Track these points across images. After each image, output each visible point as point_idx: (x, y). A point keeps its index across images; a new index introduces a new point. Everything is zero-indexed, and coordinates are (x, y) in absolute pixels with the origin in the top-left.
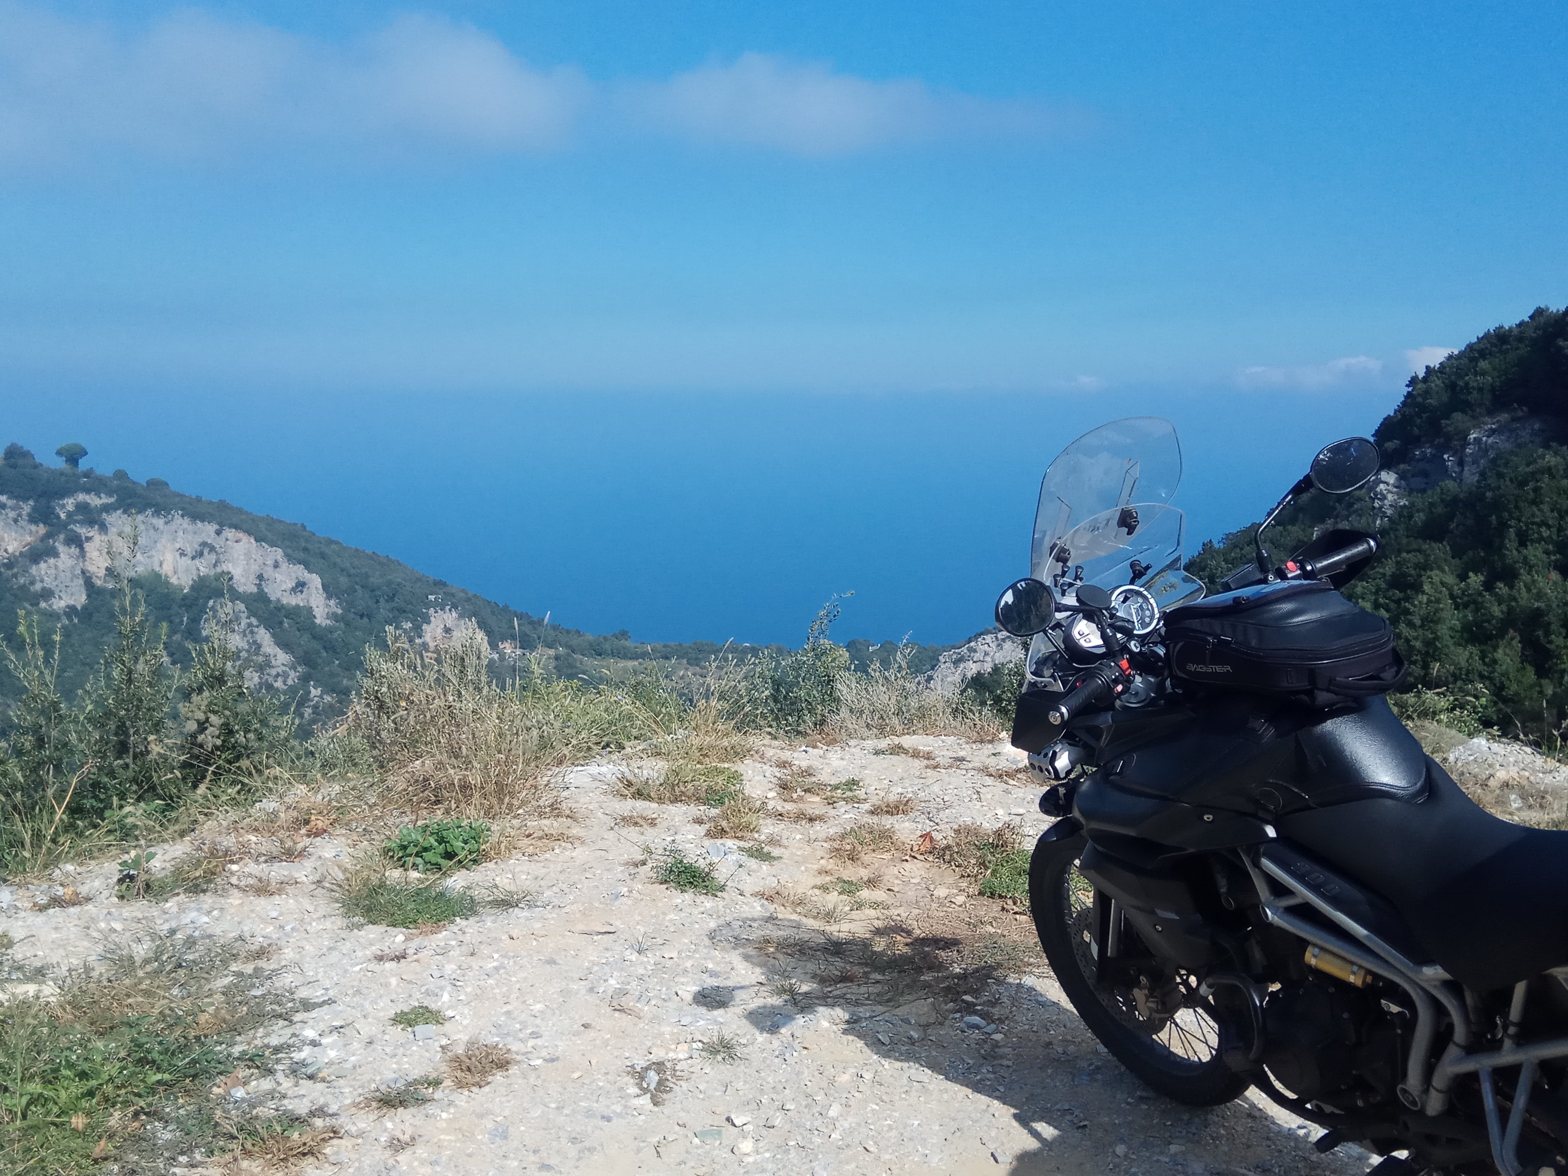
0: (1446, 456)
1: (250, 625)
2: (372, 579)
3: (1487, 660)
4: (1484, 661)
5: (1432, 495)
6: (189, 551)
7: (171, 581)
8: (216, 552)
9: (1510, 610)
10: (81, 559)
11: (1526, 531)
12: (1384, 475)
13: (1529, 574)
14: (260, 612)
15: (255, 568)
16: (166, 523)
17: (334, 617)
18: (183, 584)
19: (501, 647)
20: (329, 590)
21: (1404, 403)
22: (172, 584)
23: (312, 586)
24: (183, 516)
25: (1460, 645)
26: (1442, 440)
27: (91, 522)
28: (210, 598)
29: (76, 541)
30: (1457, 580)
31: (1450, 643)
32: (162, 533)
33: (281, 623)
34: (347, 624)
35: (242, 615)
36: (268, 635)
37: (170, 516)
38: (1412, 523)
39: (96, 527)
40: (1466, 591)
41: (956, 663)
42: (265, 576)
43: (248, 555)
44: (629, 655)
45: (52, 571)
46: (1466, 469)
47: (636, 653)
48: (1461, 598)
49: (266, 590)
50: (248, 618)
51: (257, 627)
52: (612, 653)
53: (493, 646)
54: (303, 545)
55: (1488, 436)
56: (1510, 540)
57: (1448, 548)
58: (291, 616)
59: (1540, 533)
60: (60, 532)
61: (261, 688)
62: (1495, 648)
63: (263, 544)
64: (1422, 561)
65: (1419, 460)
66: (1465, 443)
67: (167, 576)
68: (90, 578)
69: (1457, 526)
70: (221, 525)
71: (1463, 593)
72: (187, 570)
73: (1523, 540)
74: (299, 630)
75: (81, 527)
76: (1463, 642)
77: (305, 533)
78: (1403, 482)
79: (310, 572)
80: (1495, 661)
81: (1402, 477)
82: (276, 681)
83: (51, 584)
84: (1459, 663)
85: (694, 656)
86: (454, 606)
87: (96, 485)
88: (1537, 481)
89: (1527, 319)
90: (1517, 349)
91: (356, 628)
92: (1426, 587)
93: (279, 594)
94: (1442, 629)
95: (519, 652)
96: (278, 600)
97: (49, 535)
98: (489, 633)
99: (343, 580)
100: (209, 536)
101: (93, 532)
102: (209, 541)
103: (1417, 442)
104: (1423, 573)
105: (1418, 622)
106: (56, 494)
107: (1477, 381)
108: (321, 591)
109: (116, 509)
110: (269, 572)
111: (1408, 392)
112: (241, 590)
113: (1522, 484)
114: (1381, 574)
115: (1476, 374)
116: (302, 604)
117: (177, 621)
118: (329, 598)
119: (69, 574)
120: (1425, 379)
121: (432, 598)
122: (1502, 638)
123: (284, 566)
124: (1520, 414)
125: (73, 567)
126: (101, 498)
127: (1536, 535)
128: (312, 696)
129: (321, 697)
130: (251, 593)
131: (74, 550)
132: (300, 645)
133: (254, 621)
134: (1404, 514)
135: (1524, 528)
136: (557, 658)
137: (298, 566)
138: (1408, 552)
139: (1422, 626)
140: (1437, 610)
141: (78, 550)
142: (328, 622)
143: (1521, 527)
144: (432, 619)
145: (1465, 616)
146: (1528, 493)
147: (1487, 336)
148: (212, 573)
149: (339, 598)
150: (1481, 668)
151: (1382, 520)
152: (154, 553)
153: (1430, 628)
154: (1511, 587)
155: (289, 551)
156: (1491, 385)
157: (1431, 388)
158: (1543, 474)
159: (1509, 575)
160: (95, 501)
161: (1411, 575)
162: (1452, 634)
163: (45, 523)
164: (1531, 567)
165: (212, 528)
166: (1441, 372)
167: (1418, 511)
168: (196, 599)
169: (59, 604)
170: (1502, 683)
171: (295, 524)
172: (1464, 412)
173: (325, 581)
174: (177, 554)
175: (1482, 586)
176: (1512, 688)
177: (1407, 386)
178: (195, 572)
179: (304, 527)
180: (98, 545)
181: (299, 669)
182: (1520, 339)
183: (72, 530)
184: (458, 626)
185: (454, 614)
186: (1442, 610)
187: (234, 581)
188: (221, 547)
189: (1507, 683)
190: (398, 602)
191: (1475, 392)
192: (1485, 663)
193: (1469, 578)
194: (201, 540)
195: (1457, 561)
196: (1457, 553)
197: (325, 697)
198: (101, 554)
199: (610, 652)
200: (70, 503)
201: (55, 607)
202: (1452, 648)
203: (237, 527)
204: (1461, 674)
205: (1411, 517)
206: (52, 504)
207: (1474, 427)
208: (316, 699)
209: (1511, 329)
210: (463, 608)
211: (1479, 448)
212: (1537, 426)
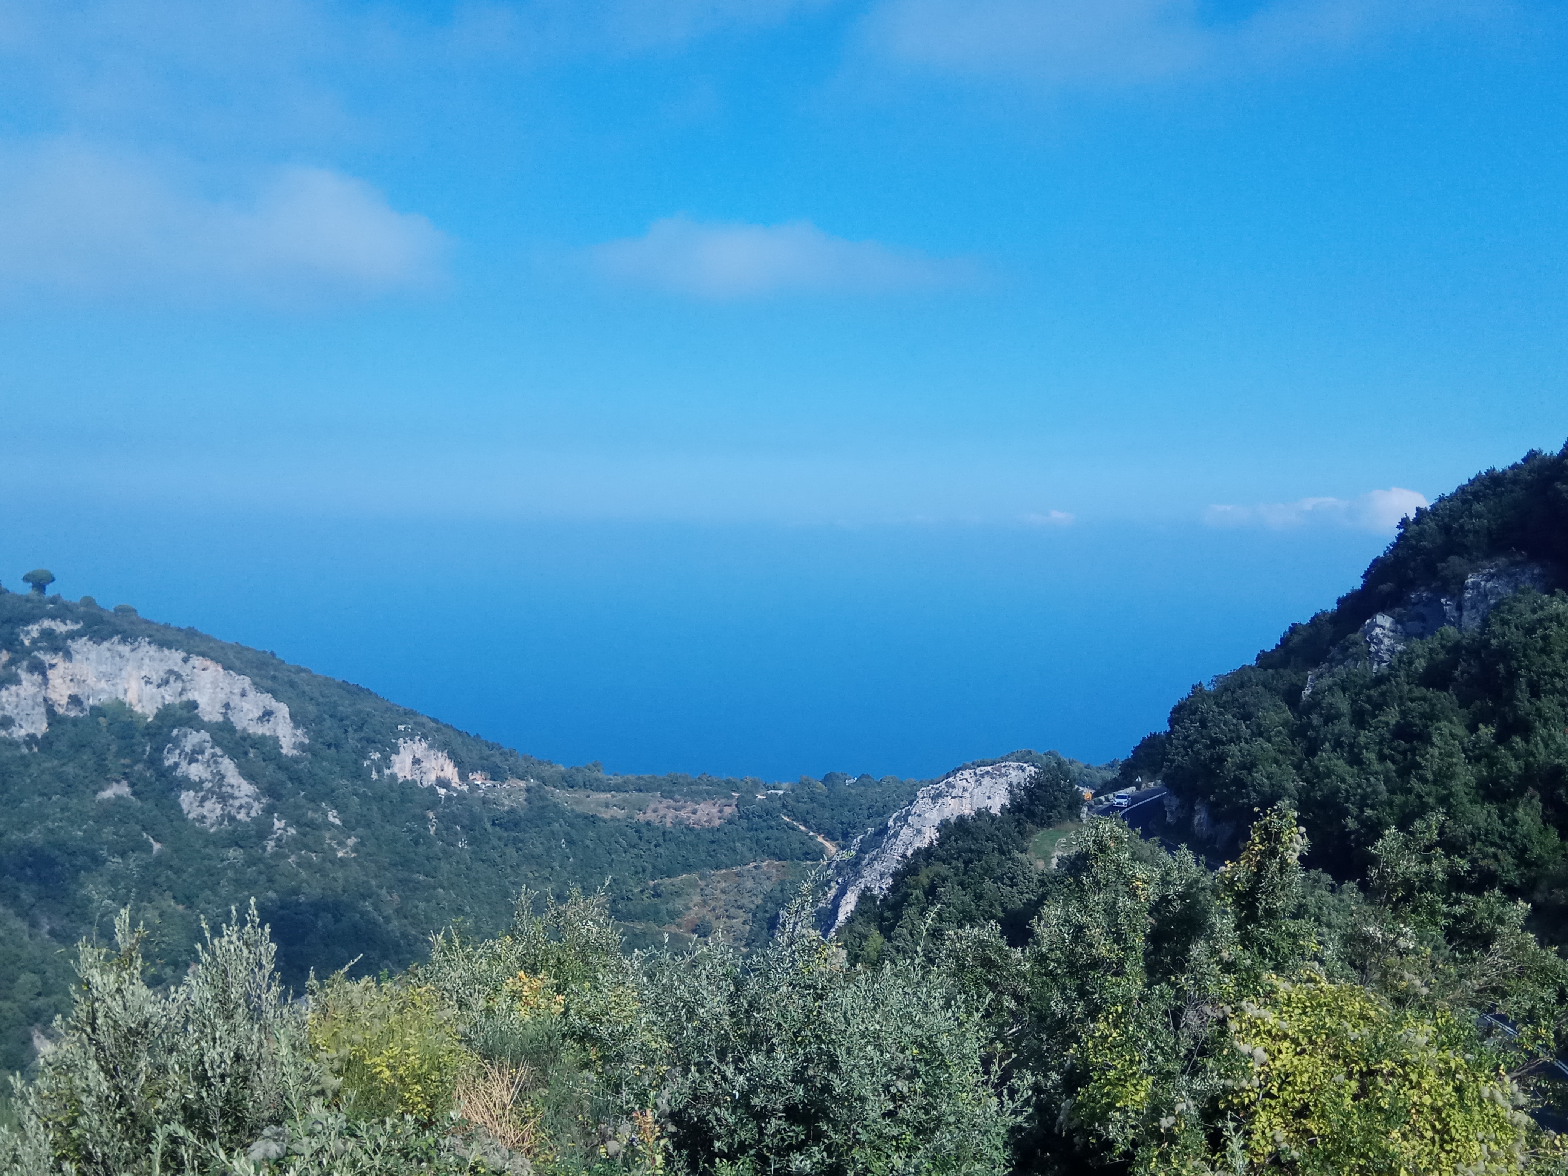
0: (1443, 600)
1: (214, 755)
2: (341, 708)
3: (1507, 819)
4: (1503, 821)
5: (1432, 642)
6: (155, 678)
7: (135, 709)
8: (183, 681)
9: (1528, 765)
10: (44, 687)
11: (1538, 682)
12: (1379, 619)
13: (1545, 728)
14: (225, 742)
15: (222, 697)
16: (133, 650)
17: (301, 746)
18: (147, 712)
19: (471, 778)
20: (297, 719)
21: (1395, 546)
22: (136, 712)
23: (280, 715)
24: (149, 643)
25: (1476, 803)
26: (1439, 583)
27: (56, 649)
28: (174, 727)
29: (39, 668)
30: (1467, 732)
31: (1465, 800)
32: (128, 660)
33: (246, 753)
34: (314, 755)
35: (206, 744)
36: (232, 765)
37: (137, 643)
38: (1413, 668)
39: (61, 654)
40: (1477, 743)
41: (935, 798)
42: (232, 705)
43: (215, 684)
44: (602, 788)
45: (14, 699)
46: (1465, 613)
47: (609, 785)
48: (1472, 751)
49: (232, 719)
50: (213, 747)
51: (222, 756)
52: (585, 785)
53: (463, 777)
54: (272, 673)
55: (1487, 581)
56: (1521, 691)
57: (1454, 697)
58: (256, 746)
59: (1553, 684)
60: (23, 659)
61: (223, 820)
62: (1515, 807)
63: (231, 672)
64: (1428, 710)
65: (1414, 604)
66: (1463, 587)
67: (131, 705)
68: (52, 706)
69: (1462, 673)
70: (189, 652)
71: (1474, 747)
72: (152, 698)
73: (1535, 692)
74: (264, 760)
75: (45, 654)
76: (1480, 800)
77: (274, 661)
78: (1399, 627)
79: (278, 700)
80: (1515, 822)
81: (1398, 621)
82: (239, 813)
83: (12, 712)
84: (1478, 823)
85: (668, 788)
86: (424, 737)
87: (63, 611)
88: (1546, 629)
89: (1520, 462)
90: (1512, 492)
91: (323, 759)
92: (1436, 739)
93: (245, 723)
94: (1457, 785)
95: (489, 783)
96: (244, 730)
97: (12, 662)
98: (458, 764)
99: (311, 709)
100: (176, 664)
101: (57, 659)
102: (176, 669)
103: (1411, 585)
104: (1429, 723)
105: (1430, 777)
106: (22, 620)
107: (1473, 523)
108: (288, 720)
109: (82, 636)
110: (236, 701)
111: (1400, 534)
112: (206, 719)
113: (1530, 631)
114: (1384, 722)
115: (1471, 516)
116: (268, 734)
117: (140, 750)
118: (296, 727)
119: (30, 702)
120: (1417, 521)
121: (401, 727)
122: (1522, 796)
123: (252, 694)
124: (1518, 558)
125: (35, 696)
126: (66, 625)
127: (1549, 686)
128: (275, 828)
129: (285, 829)
130: (217, 723)
131: (37, 677)
132: (264, 776)
133: (218, 751)
134: (1405, 660)
135: (1535, 678)
136: (528, 790)
137: (266, 694)
138: (1412, 700)
139: (1435, 782)
140: (1451, 765)
141: (41, 677)
142: (295, 752)
143: (1532, 677)
144: (401, 749)
145: (1481, 771)
146: (1537, 642)
147: (1478, 478)
148: (177, 701)
149: (307, 728)
150: (1501, 828)
151: (1379, 665)
152: (118, 681)
153: (1443, 783)
154: (1527, 741)
155: (257, 679)
156: (1488, 528)
157: (1425, 530)
158: (1551, 621)
159: (1525, 729)
160: (60, 627)
161: (1416, 725)
162: (1467, 791)
163: (8, 650)
164: (1547, 720)
165: (179, 655)
166: (1434, 514)
167: (1418, 657)
168: (160, 728)
169: (19, 733)
170: (1524, 845)
171: (265, 652)
172: (1460, 555)
173: (293, 710)
174: (143, 682)
175: (1493, 738)
176: (1534, 851)
177: (1398, 527)
178: (160, 700)
179: (273, 654)
180: (61, 673)
181: (264, 800)
182: (1515, 481)
183: (35, 657)
184: (428, 757)
185: (424, 744)
186: (1456, 764)
187: (200, 709)
188: (187, 675)
189: (1529, 845)
190: (367, 731)
191: (1471, 535)
192: (1504, 824)
193: (1478, 729)
194: (168, 668)
195: (1464, 711)
196: (1464, 703)
197: (289, 829)
198: (64, 681)
199: (582, 784)
200: (34, 630)
201: (14, 736)
202: (1468, 805)
203: (204, 655)
204: (1479, 834)
205: (1411, 663)
206: (17, 630)
207: (1473, 570)
208: (280, 832)
209: (1504, 472)
210: (434, 738)
211: (1479, 592)
212: (1536, 571)
